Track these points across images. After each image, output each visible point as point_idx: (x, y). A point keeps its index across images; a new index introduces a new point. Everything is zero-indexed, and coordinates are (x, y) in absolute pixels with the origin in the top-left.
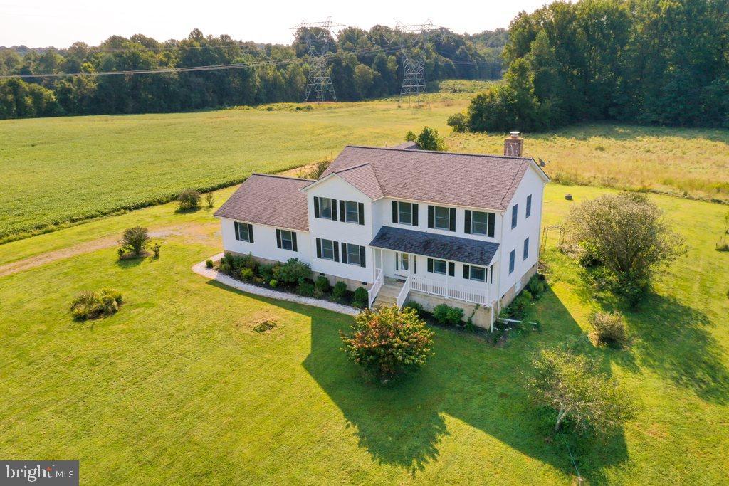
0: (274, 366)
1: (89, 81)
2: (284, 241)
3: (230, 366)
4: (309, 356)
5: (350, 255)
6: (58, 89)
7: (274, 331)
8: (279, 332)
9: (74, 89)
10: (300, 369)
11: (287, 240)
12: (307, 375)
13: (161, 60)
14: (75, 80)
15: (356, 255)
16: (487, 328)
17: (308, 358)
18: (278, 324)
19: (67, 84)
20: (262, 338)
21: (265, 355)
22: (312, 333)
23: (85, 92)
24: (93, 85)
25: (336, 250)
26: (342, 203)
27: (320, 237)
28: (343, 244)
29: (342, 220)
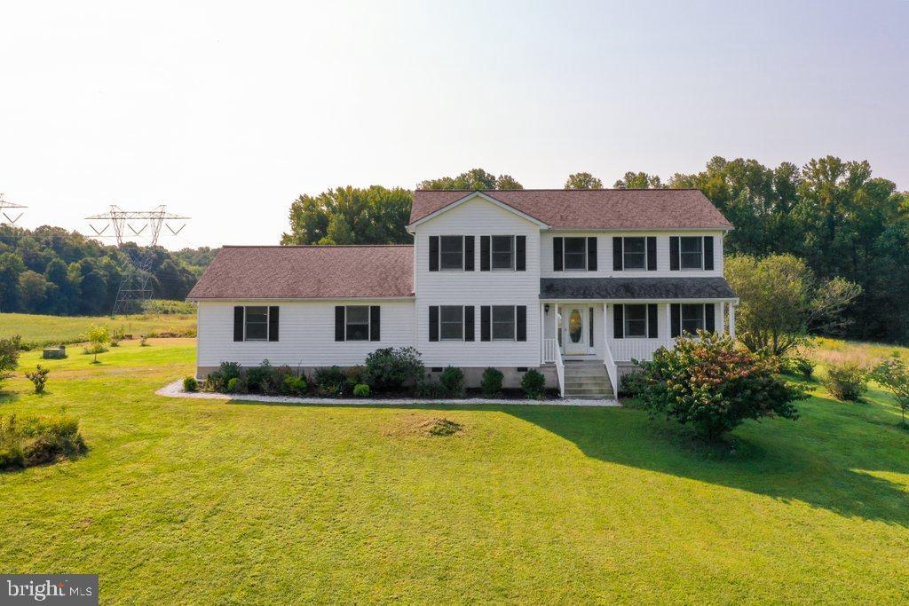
2: (350, 327)
5: (496, 326)
11: (358, 324)
15: (507, 322)
25: (470, 321)
26: (485, 240)
27: (438, 303)
28: (483, 308)
29: (485, 267)
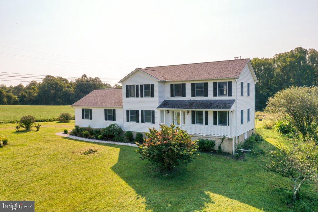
0: (92, 169)
1: (34, 93)
2: (108, 116)
3: (63, 169)
4: (116, 164)
5: (145, 117)
6: (20, 96)
7: (96, 154)
8: (98, 155)
9: (27, 96)
10: (109, 170)
11: (110, 115)
12: (113, 173)
13: (68, 86)
14: (28, 92)
15: (149, 116)
16: (231, 152)
17: (115, 165)
18: (99, 151)
19: (24, 94)
20: (87, 157)
21: (87, 164)
22: (119, 154)
23: (32, 97)
24: (36, 94)
25: (138, 116)
26: (142, 86)
27: (129, 109)
28: (141, 111)
29: (142, 96)
